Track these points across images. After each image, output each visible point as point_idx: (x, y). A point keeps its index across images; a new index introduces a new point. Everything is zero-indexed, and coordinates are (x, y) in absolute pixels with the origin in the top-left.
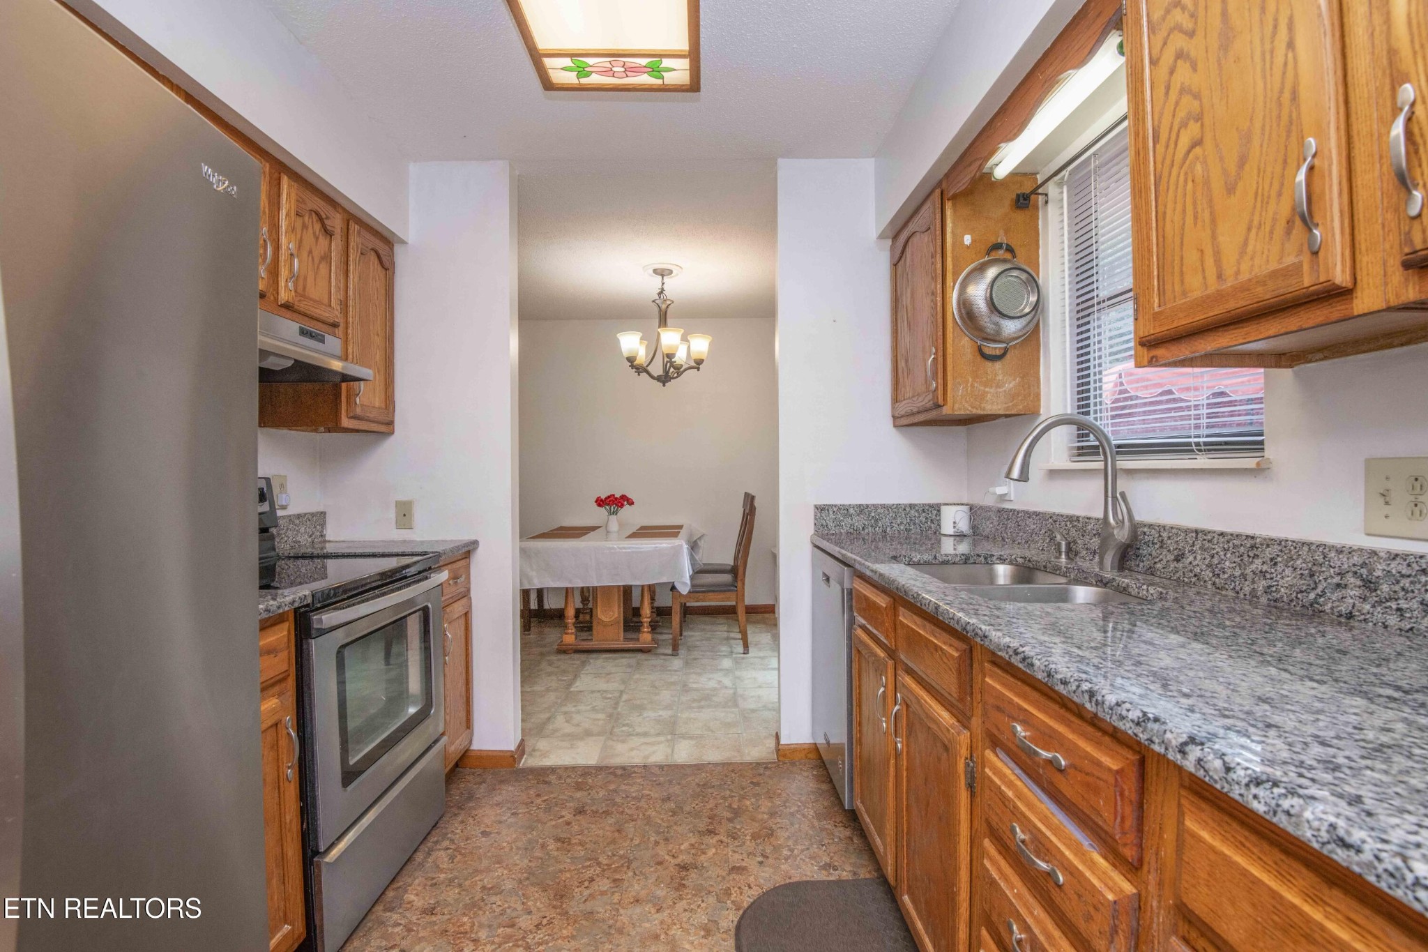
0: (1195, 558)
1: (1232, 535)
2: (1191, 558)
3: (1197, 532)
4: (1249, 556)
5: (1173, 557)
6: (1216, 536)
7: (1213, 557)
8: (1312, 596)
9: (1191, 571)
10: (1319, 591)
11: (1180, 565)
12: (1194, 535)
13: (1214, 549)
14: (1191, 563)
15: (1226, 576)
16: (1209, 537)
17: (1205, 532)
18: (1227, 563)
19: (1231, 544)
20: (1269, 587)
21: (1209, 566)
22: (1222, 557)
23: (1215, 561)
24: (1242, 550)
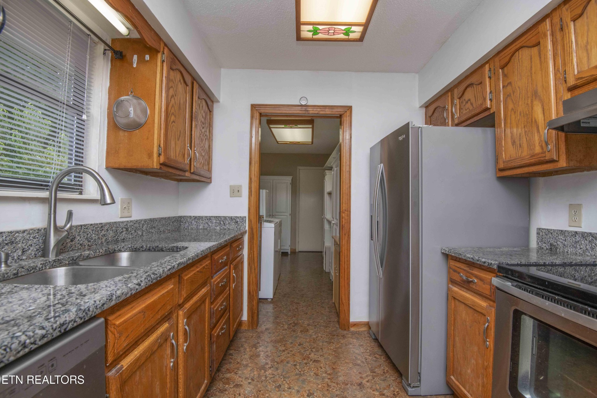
0: (81, 237)
1: (95, 224)
2: (79, 238)
3: (81, 226)
4: (100, 230)
5: (70, 240)
6: (89, 226)
7: (88, 234)
8: (116, 237)
9: (79, 244)
10: (118, 235)
11: (73, 243)
12: (80, 227)
13: (88, 231)
14: (78, 240)
15: (93, 240)
16: (87, 227)
17: (85, 225)
18: (93, 235)
19: (95, 228)
20: (106, 239)
21: (87, 238)
22: (92, 233)
23: (89, 236)
24: (98, 228)
